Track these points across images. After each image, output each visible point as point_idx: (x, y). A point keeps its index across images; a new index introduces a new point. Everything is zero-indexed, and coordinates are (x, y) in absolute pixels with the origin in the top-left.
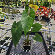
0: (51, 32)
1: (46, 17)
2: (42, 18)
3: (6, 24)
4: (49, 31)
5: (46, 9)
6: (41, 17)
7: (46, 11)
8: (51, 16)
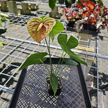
0: (99, 57)
1: (91, 25)
2: (82, 26)
3: (8, 38)
4: (95, 57)
5: (92, 7)
6: (80, 25)
7: (92, 12)
8: (101, 24)
